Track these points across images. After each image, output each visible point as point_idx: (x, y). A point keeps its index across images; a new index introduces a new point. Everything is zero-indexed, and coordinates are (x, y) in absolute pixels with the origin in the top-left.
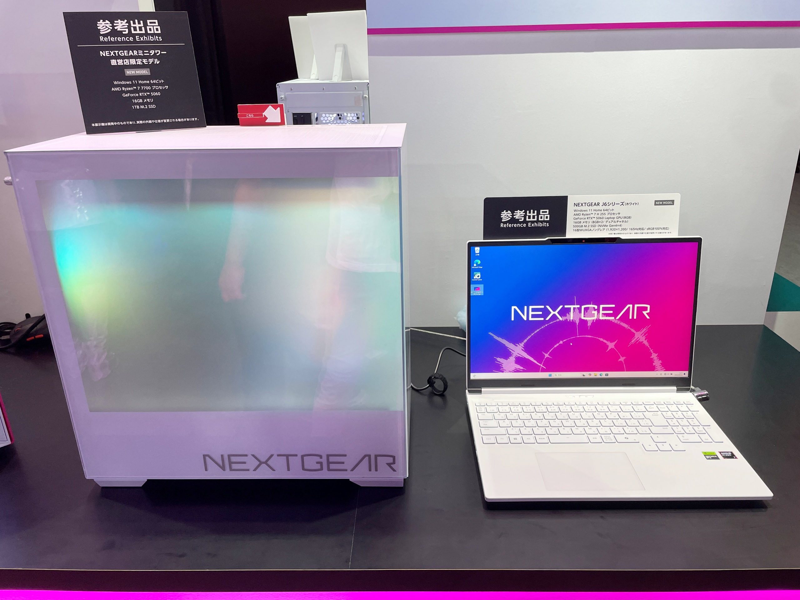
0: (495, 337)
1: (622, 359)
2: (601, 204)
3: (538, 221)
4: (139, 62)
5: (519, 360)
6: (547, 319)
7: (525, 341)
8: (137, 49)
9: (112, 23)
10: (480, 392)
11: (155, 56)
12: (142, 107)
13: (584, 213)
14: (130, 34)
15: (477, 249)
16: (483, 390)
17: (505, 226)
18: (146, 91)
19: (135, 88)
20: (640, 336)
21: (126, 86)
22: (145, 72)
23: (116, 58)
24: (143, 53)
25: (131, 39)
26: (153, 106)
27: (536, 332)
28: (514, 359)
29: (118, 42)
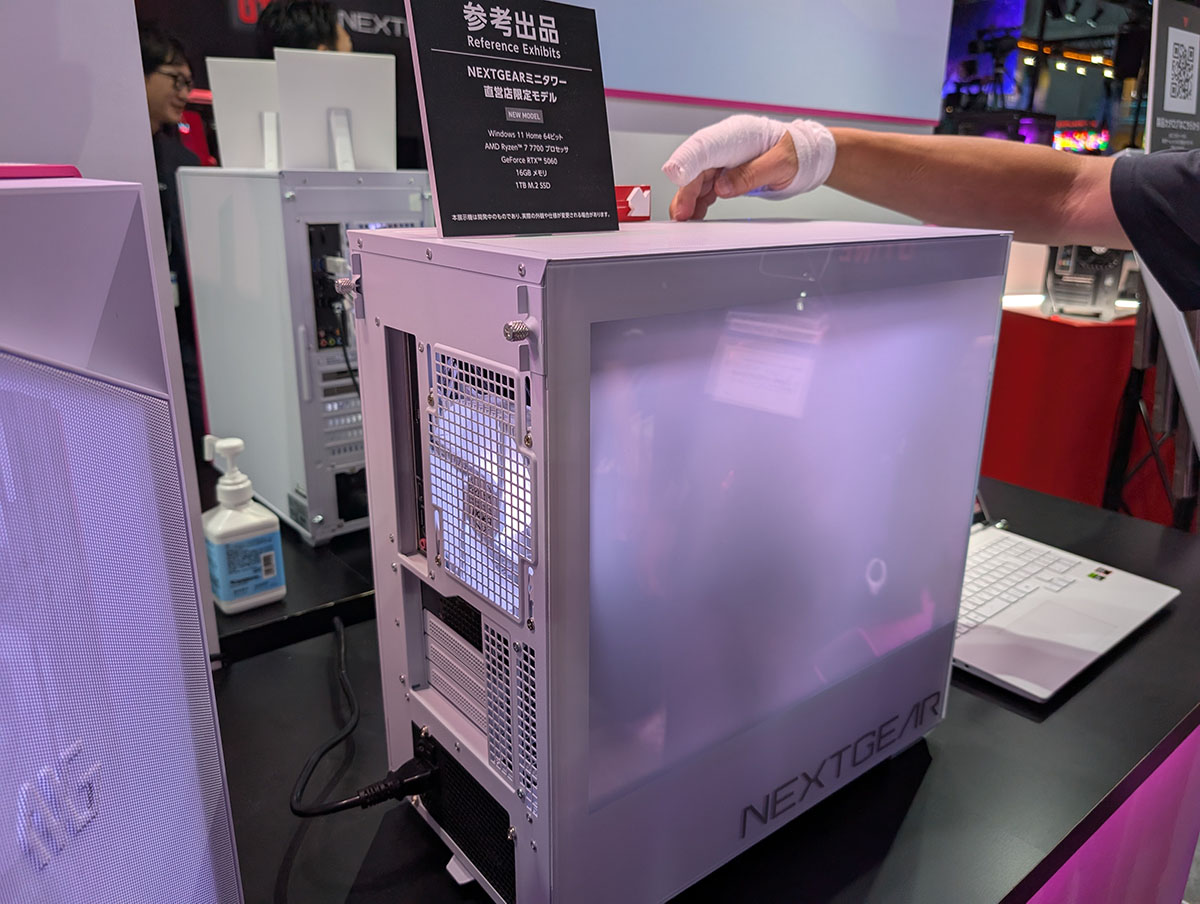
4: (527, 95)
8: (525, 68)
9: (487, 11)
12: (531, 185)
14: (514, 39)
18: (535, 154)
19: (521, 146)
21: (508, 141)
22: (534, 116)
23: (493, 83)
24: (534, 79)
25: (516, 48)
26: (546, 185)
29: (494, 52)
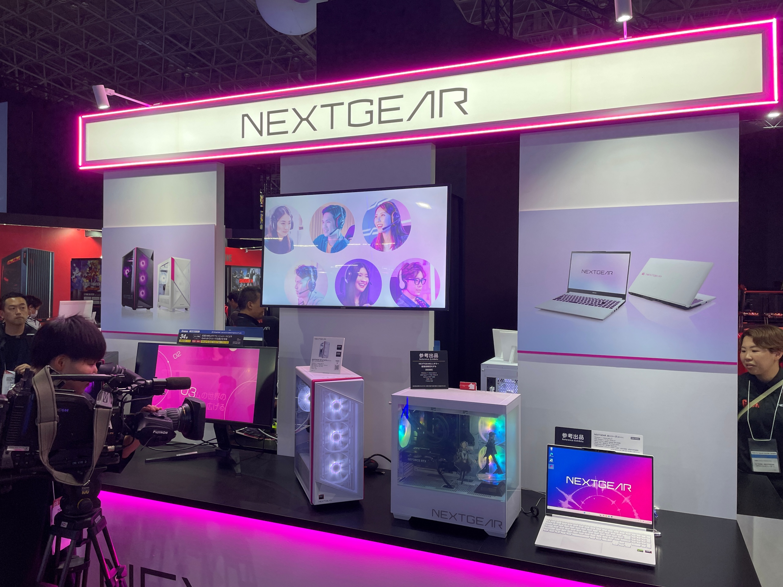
0: (559, 490)
1: (619, 510)
2: (606, 436)
3: (578, 440)
4: (430, 366)
5: (570, 503)
6: (583, 485)
7: (573, 494)
8: (430, 362)
9: (424, 354)
10: (551, 516)
11: (435, 365)
12: (429, 381)
13: (599, 438)
14: (429, 358)
15: (551, 448)
16: (553, 515)
17: (564, 440)
18: (431, 376)
19: (428, 375)
20: (627, 500)
21: (425, 374)
22: (431, 370)
23: (423, 365)
24: (432, 364)
25: (429, 359)
26: (432, 381)
27: (578, 490)
28: (568, 502)
29: (424, 360)
